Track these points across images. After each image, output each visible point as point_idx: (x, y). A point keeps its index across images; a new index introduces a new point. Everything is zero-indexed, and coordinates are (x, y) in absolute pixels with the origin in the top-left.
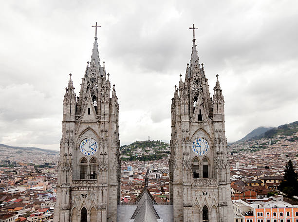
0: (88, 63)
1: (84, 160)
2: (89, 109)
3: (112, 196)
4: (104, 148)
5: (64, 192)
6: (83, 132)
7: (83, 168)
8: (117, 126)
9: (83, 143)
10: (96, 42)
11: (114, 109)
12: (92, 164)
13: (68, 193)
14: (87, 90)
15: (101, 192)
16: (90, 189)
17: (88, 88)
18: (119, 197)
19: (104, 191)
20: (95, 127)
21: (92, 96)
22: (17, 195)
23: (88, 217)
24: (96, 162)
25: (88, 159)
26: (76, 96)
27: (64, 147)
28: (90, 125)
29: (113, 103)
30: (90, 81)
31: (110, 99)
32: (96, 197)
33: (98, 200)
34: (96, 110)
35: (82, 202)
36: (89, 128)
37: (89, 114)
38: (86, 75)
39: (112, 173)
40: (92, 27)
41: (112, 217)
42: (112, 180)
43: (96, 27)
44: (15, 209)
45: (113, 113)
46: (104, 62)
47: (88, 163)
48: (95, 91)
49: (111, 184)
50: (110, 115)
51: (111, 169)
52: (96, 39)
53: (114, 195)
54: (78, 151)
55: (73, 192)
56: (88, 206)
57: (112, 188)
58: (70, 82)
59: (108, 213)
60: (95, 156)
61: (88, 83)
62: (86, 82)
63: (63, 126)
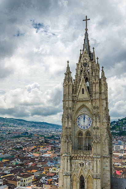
0: (81, 51)
1: (80, 133)
2: (83, 89)
3: (105, 168)
4: (96, 122)
5: (66, 160)
6: (79, 109)
7: (80, 140)
8: (107, 103)
9: (79, 119)
10: (86, 32)
11: (103, 88)
12: (87, 136)
13: (69, 161)
14: (81, 73)
15: (95, 162)
16: (86, 159)
17: (81, 71)
18: (111, 169)
19: (98, 162)
20: (89, 105)
21: (85, 78)
22: (33, 160)
23: (86, 184)
24: (90, 135)
25: (84, 133)
26: (73, 79)
27: (65, 122)
28: (84, 103)
29: (103, 83)
30: (83, 66)
31: (100, 80)
32: (91, 167)
33: (93, 169)
34: (88, 89)
35: (80, 170)
36: (83, 106)
37: (83, 93)
38: (80, 61)
39: (104, 146)
40: (83, 20)
41: (106, 187)
42: (104, 152)
43: (86, 20)
44: (32, 171)
45: (103, 91)
46: (93, 48)
47: (84, 136)
48: (87, 73)
49: (104, 156)
50: (100, 93)
51: (103, 142)
52: (86, 30)
53: (107, 166)
54: (76, 125)
55: (72, 160)
56: (85, 174)
57: (105, 160)
58: (68, 68)
59: (102, 183)
60: (90, 130)
61: (82, 67)
62: (80, 66)
63: (63, 104)
